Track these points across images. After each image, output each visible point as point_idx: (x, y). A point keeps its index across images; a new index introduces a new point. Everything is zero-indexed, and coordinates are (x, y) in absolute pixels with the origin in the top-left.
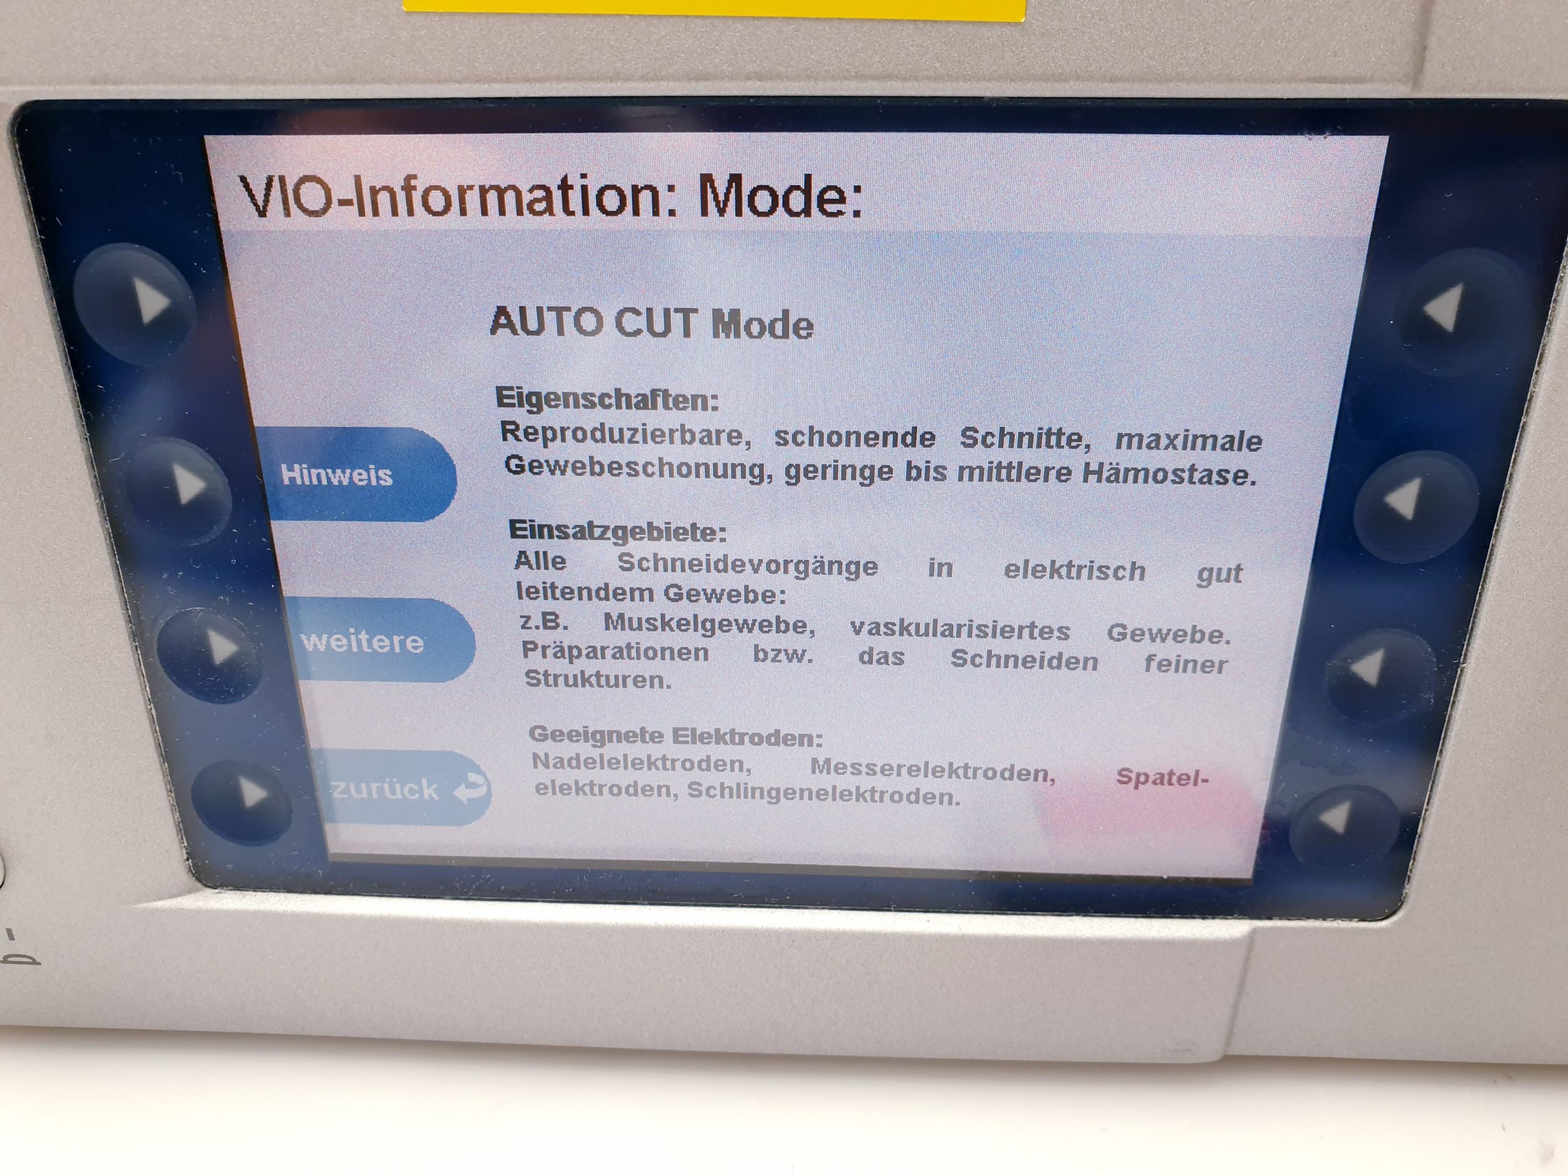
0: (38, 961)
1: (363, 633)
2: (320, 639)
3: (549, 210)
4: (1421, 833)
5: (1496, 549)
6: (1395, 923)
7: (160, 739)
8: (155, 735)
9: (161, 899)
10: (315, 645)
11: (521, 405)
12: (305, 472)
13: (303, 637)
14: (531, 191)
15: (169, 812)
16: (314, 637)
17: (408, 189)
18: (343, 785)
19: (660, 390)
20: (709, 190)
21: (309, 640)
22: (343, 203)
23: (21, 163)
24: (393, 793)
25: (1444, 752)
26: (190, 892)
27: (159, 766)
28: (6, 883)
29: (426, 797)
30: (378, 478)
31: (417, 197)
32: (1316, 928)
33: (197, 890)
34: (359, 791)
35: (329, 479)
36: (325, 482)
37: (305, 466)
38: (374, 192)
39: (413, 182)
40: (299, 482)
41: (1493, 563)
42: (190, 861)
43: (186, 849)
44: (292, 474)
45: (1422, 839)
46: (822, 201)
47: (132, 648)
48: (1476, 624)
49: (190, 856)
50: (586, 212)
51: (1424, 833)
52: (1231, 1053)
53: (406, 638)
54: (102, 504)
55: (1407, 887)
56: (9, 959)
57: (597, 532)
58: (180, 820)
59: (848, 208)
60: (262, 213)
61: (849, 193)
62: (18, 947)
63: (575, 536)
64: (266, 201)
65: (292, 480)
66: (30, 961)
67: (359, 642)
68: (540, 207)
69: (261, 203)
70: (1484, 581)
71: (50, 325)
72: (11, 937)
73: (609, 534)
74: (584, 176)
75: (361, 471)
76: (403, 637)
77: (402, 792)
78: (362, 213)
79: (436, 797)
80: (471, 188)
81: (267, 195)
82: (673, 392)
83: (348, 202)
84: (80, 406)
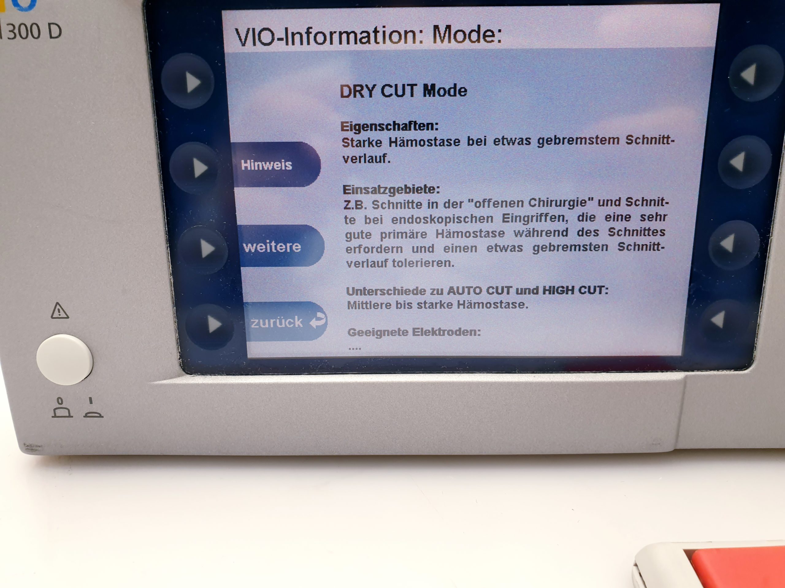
0: (102, 415)
1: (273, 242)
2: (252, 246)
3: (368, 41)
4: (759, 323)
5: (781, 181)
6: (751, 371)
7: (174, 294)
8: (172, 292)
9: (165, 379)
10: (250, 249)
11: (351, 130)
12: (252, 164)
13: (244, 245)
14: (361, 33)
15: (174, 332)
16: (250, 245)
17: (308, 33)
18: (257, 321)
19: (413, 121)
20: (437, 32)
21: (247, 246)
22: (279, 39)
23: (146, 19)
24: (281, 324)
25: (766, 281)
26: (179, 376)
27: (172, 308)
28: (93, 371)
29: (297, 326)
30: (286, 166)
31: (312, 36)
32: (715, 374)
33: (182, 375)
34: (264, 324)
35: (263, 167)
36: (261, 168)
37: (252, 161)
38: (293, 34)
39: (310, 30)
40: (249, 169)
41: (780, 187)
42: (181, 359)
43: (180, 353)
44: (246, 165)
45: (760, 327)
46: (485, 36)
47: (166, 246)
48: (776, 217)
49: (181, 357)
50: (384, 42)
51: (761, 323)
52: (678, 448)
53: (293, 244)
54: (160, 175)
55: (755, 352)
56: (88, 415)
57: (382, 190)
58: (178, 338)
59: (496, 39)
60: (244, 45)
61: (496, 33)
62: (94, 408)
63: (372, 193)
64: (246, 39)
65: (246, 167)
66: (98, 415)
67: (271, 247)
68: (364, 40)
69: (243, 40)
70: (777, 197)
71: (149, 90)
72: (91, 402)
73: (387, 191)
74: (384, 27)
75: (278, 163)
76: (291, 244)
77: (285, 323)
78: (287, 44)
79: (302, 326)
80: (335, 32)
81: (246, 37)
82: (418, 122)
83: (281, 39)
84: (157, 129)
